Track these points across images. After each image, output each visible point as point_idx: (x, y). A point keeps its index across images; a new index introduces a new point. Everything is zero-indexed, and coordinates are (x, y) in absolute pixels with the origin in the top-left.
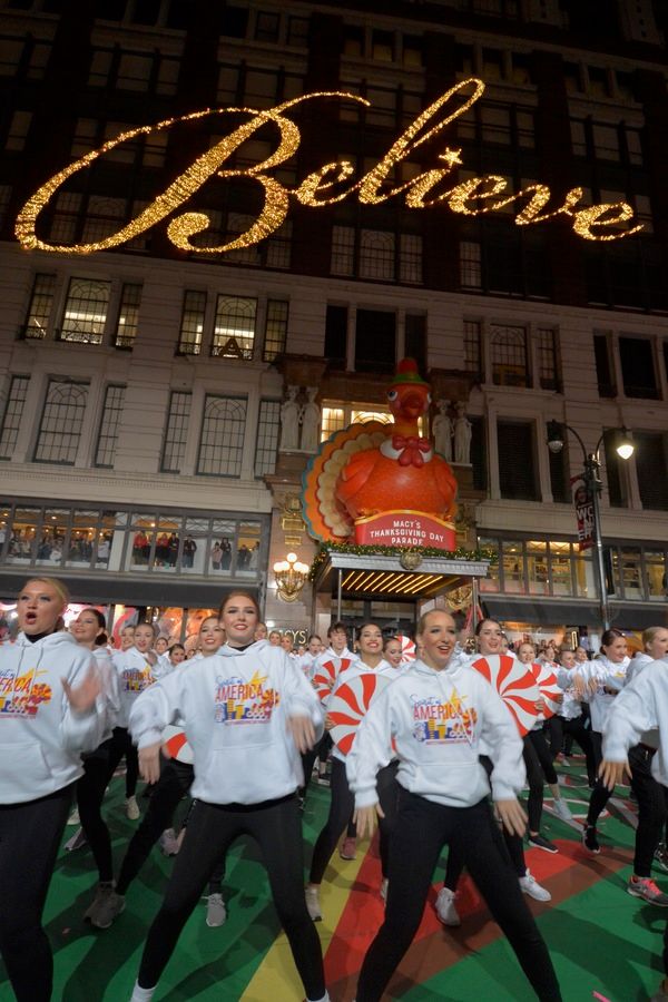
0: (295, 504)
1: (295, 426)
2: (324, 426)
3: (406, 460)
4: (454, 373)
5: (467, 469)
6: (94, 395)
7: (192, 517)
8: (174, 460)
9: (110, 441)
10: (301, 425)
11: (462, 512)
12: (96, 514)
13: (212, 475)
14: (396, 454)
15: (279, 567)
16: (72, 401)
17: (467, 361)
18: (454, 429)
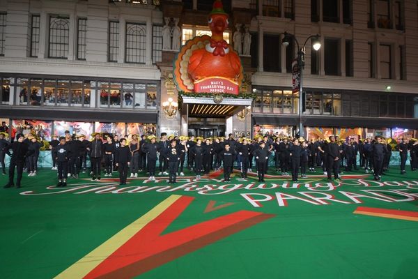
0: (171, 76)
1: (169, 38)
2: (184, 38)
3: (216, 53)
4: (243, 10)
5: (249, 58)
6: (72, 23)
7: (126, 83)
8: (114, 56)
9: (83, 47)
10: (172, 38)
11: (245, 78)
12: (81, 82)
13: (132, 63)
14: (212, 50)
15: (165, 104)
16: (62, 27)
17: (250, 4)
18: (243, 39)
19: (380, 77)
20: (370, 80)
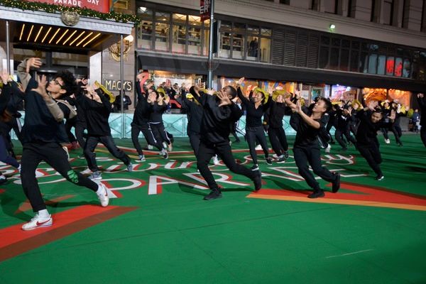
19: (323, 9)
20: (310, 12)
